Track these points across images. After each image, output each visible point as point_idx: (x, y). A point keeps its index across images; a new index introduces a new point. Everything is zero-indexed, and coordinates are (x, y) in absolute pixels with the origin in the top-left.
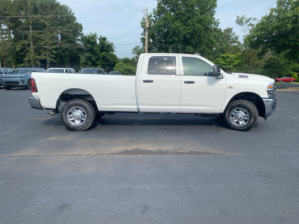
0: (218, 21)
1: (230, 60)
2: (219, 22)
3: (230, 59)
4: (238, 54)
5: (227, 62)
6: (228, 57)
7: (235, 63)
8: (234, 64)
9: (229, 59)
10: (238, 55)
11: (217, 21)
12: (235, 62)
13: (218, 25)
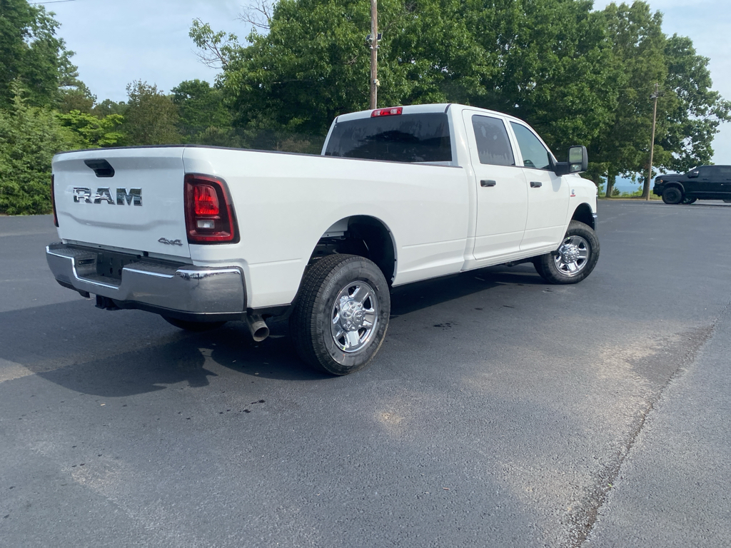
0: (53, 19)
1: (92, 130)
2: (55, 21)
3: (92, 128)
4: (115, 117)
5: (85, 136)
6: (83, 123)
7: (108, 139)
8: (107, 141)
9: (88, 127)
10: (113, 120)
11: (50, 17)
12: (108, 135)
13: (55, 28)
